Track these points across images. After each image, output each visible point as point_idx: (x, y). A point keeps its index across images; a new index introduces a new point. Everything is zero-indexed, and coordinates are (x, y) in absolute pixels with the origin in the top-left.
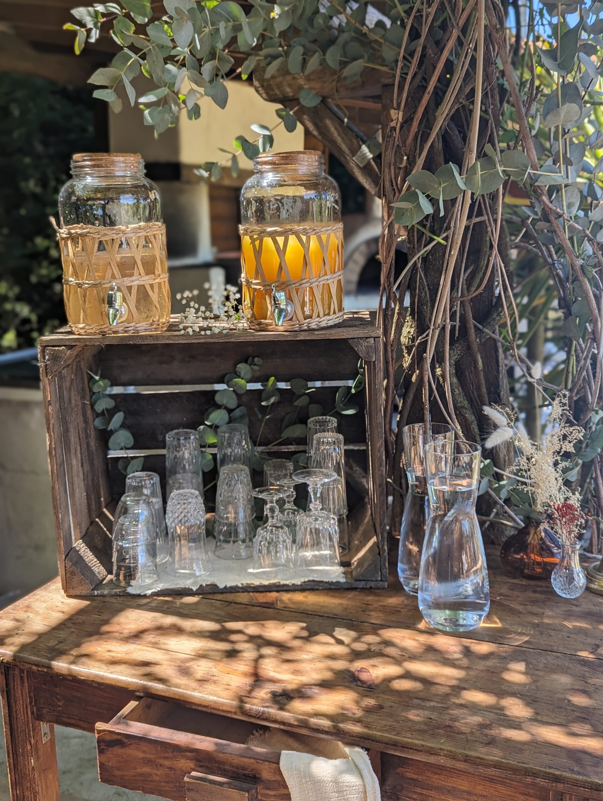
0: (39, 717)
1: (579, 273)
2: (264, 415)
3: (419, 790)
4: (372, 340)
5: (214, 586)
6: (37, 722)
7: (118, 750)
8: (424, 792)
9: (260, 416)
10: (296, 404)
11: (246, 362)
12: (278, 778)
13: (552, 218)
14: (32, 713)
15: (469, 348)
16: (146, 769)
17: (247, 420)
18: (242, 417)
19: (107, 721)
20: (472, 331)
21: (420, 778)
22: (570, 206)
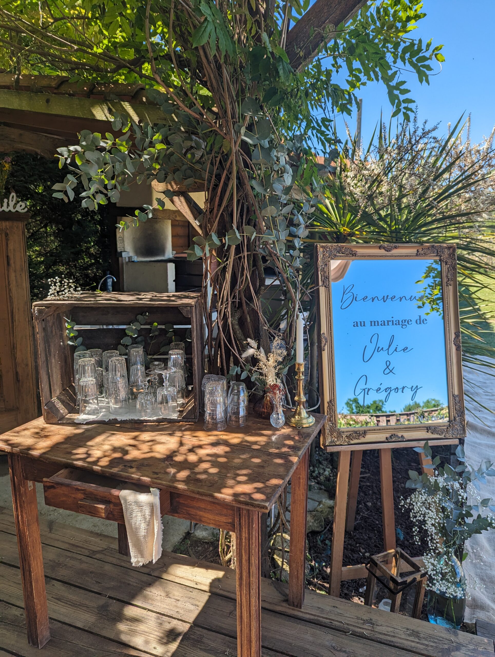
0: (27, 479)
1: (286, 280)
2: (151, 340)
3: (185, 508)
4: (189, 308)
5: (116, 420)
6: (26, 481)
7: (52, 490)
8: (187, 509)
9: (149, 341)
10: (167, 336)
11: (142, 315)
12: (118, 501)
13: (273, 255)
14: (23, 476)
15: (244, 312)
16: (64, 499)
17: (144, 343)
18: (141, 341)
19: (48, 478)
20: (244, 304)
21: (186, 502)
22: (281, 250)
